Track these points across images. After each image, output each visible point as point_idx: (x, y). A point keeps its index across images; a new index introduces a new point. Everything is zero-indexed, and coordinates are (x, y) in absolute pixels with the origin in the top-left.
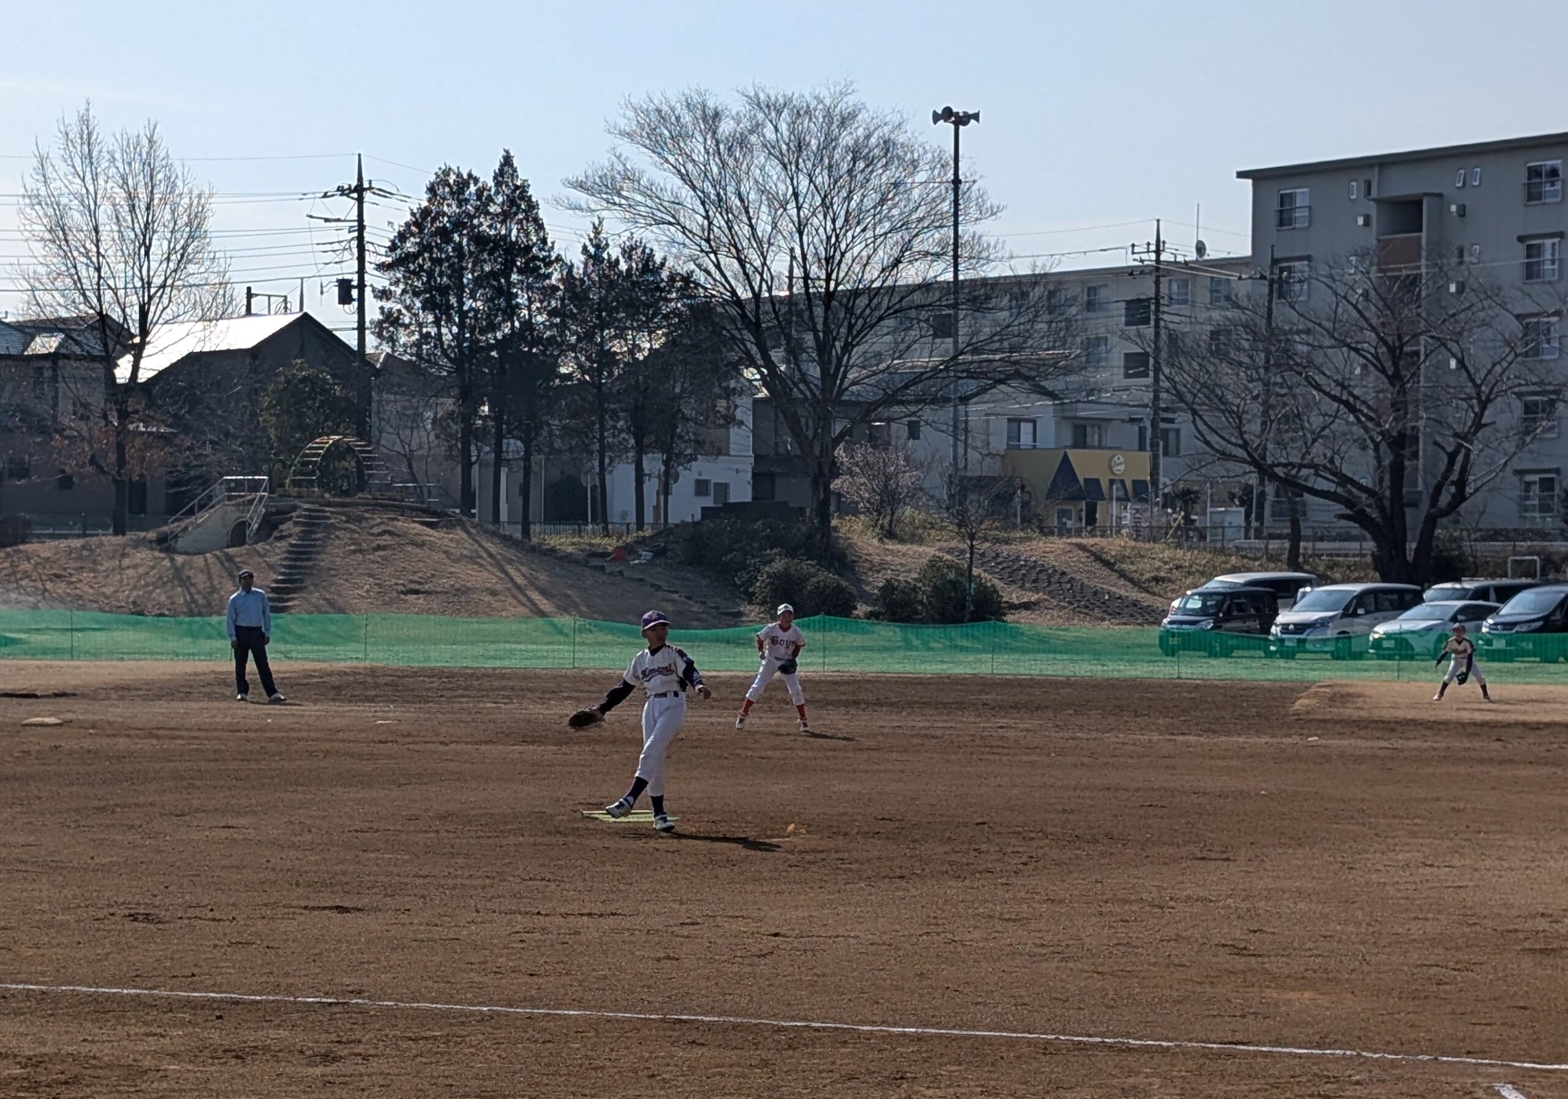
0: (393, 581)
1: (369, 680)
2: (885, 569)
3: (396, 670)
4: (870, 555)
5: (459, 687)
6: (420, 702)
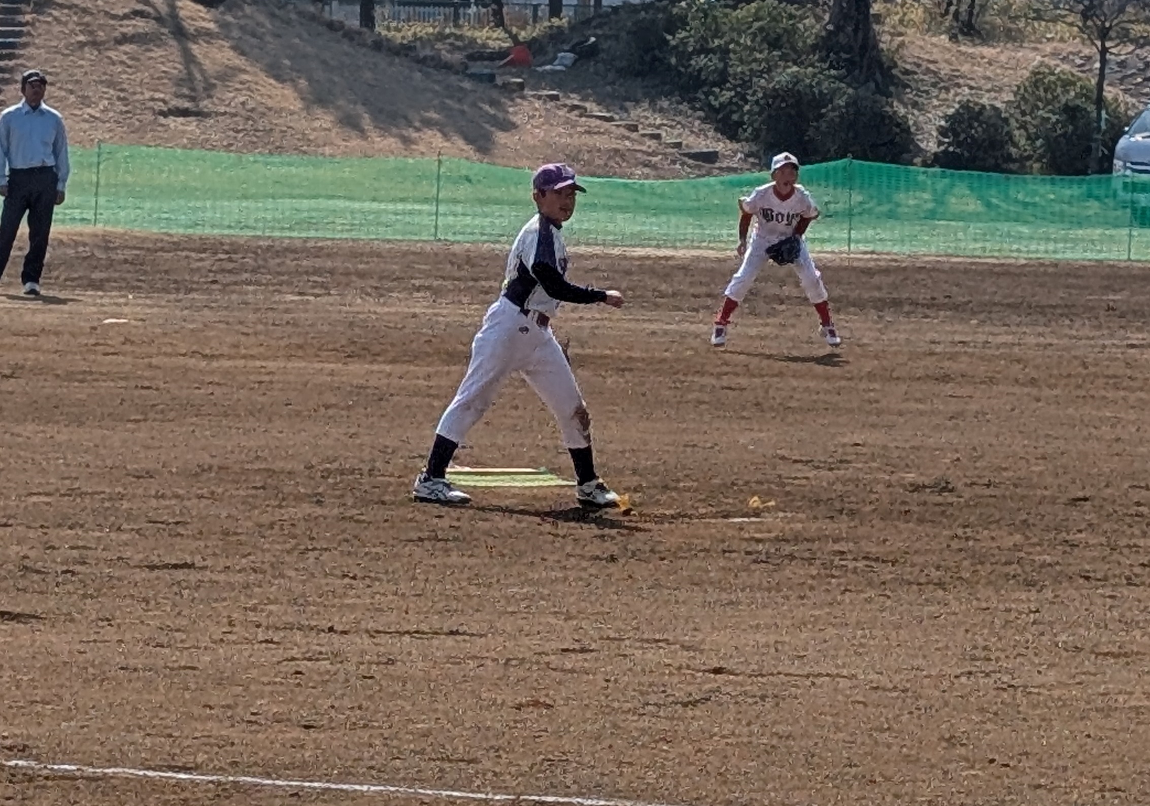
0: (148, 95)
1: (99, 254)
2: (958, 86)
3: (144, 239)
4: (934, 62)
5: (243, 269)
6: (178, 290)
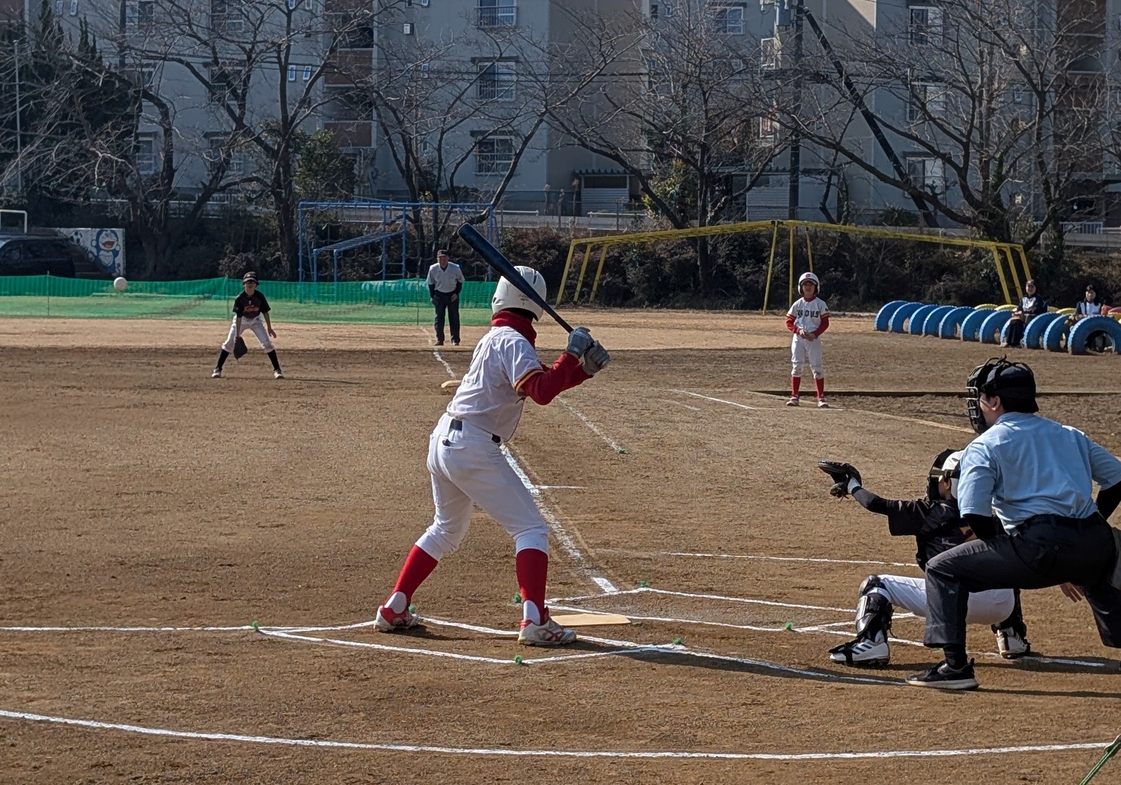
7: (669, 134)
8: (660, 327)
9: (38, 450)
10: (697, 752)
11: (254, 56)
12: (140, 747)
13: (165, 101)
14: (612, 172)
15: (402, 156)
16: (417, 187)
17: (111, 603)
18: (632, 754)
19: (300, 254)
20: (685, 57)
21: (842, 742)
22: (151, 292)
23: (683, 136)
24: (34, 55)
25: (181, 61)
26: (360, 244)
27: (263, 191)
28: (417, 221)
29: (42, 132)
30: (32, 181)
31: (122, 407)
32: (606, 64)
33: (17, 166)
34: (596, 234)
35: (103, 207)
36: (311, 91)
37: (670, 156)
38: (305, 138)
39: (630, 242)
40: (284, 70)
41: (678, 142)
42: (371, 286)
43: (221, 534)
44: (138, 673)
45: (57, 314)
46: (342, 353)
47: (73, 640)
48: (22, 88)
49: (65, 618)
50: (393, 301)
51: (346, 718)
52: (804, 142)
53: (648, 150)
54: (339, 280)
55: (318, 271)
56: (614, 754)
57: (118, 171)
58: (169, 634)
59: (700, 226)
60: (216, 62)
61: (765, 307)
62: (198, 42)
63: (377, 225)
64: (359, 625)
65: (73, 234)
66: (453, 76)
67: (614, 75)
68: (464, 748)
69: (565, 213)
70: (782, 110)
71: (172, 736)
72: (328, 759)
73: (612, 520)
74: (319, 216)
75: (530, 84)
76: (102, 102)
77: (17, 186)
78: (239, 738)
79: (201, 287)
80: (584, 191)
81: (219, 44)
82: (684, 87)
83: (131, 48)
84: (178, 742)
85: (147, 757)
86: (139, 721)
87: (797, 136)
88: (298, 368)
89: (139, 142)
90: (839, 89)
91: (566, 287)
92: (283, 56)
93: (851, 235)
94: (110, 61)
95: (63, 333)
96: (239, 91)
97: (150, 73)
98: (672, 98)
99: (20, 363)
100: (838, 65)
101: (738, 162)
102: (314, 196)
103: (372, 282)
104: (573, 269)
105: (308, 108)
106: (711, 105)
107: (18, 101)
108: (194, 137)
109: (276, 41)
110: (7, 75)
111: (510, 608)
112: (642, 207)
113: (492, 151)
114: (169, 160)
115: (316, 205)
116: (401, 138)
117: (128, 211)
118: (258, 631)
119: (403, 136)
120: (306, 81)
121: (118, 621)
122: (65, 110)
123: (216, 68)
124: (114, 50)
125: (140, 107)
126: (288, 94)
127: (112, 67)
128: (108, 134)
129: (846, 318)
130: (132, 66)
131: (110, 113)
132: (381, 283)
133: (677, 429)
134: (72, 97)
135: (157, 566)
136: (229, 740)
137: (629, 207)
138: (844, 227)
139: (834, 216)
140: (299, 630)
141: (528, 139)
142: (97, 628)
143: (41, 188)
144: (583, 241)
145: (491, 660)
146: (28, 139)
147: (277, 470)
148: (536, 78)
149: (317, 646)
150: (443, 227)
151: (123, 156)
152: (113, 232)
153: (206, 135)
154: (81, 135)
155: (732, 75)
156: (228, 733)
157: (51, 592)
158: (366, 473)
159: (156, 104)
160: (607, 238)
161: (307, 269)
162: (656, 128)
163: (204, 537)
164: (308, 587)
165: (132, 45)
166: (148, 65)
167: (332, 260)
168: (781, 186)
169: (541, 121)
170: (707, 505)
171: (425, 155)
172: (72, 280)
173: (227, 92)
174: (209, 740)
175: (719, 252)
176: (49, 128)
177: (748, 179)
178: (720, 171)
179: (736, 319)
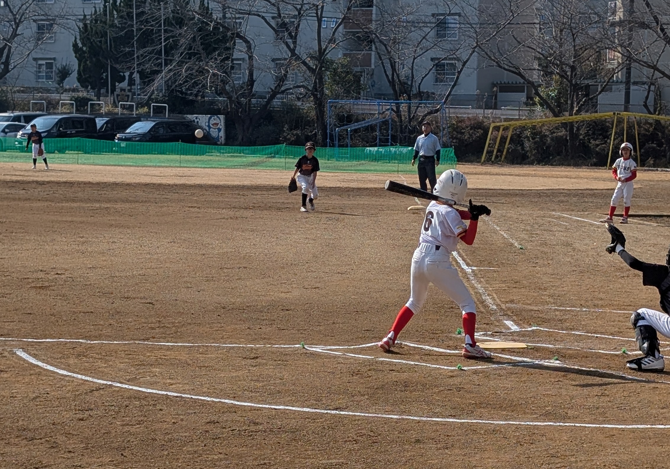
7: (551, 60)
8: (544, 176)
9: (175, 243)
10: (568, 423)
11: (302, 12)
12: (235, 412)
13: (249, 39)
14: (516, 83)
15: (389, 73)
16: (398, 91)
17: (218, 330)
18: (528, 423)
19: (328, 131)
20: (562, 13)
21: (657, 418)
22: (240, 153)
23: (560, 61)
24: (173, 12)
25: (259, 16)
26: (363, 125)
27: (307, 93)
28: (398, 112)
29: (177, 58)
30: (171, 87)
31: (224, 218)
32: (514, 17)
33: (162, 78)
34: (506, 120)
35: (212, 103)
36: (336, 33)
37: (552, 73)
38: (332, 62)
39: (526, 125)
40: (320, 21)
41: (557, 64)
42: (370, 151)
43: (282, 292)
44: (233, 370)
45: (185, 165)
46: (353, 189)
47: (195, 351)
48: (165, 31)
49: (191, 338)
50: (383, 160)
51: (356, 398)
52: (633, 65)
53: (538, 70)
54: (351, 146)
55: (339, 141)
56: (518, 423)
57: (222, 81)
58: (252, 349)
59: (569, 116)
60: (279, 15)
61: (608, 165)
62: (269, 4)
63: (374, 114)
64: (364, 346)
65: (194, 118)
66: (421, 25)
67: (519, 24)
68: (428, 417)
69: (488, 107)
70: (621, 46)
71: (253, 407)
72: (346, 422)
73: (515, 288)
74: (339, 109)
75: (467, 29)
76: (212, 40)
77: (162, 90)
78: (294, 409)
79: (270, 150)
80: (499, 94)
81: (282, 5)
82: (561, 31)
83: (229, 8)
84: (258, 410)
85: (240, 418)
86: (235, 397)
87: (630, 61)
88: (327, 198)
89: (233, 64)
90: (656, 32)
91: (488, 152)
92: (319, 13)
93: (662, 122)
94: (217, 15)
95: (189, 176)
96: (293, 34)
97: (241, 23)
98: (553, 37)
99: (164, 193)
100: (656, 18)
101: (594, 77)
102: (337, 97)
103: (371, 149)
104: (491, 142)
105: (334, 44)
106: (577, 42)
107: (163, 39)
108: (266, 61)
109: (315, 3)
110: (157, 23)
111: (454, 337)
112: (534, 104)
113: (444, 70)
114: (251, 74)
115: (338, 102)
116: (389, 62)
117: (227, 105)
118: (304, 348)
119: (390, 61)
120: (333, 28)
121: (222, 340)
122: (190, 44)
123: (280, 20)
124: (219, 9)
125: (235, 42)
126: (322, 35)
127: (218, 18)
128: (216, 59)
129: (658, 172)
130: (230, 18)
131: (217, 46)
132: (376, 149)
133: (555, 235)
134: (194, 37)
135: (244, 309)
136: (287, 409)
137: (526, 104)
138: (658, 116)
139: (652, 110)
140: (329, 348)
141: (465, 63)
142: (209, 345)
143: (176, 91)
144: (498, 124)
145: (443, 367)
146: (168, 62)
147: (315, 256)
148: (471, 25)
149: (339, 357)
150: (414, 116)
151: (225, 72)
152: (218, 117)
153: (273, 60)
154: (200, 59)
155: (590, 24)
156: (287, 406)
157: (182, 323)
158: (368, 259)
159: (244, 41)
160: (513, 122)
161: (332, 139)
162: (544, 56)
163: (272, 294)
164: (334, 323)
165: (230, 6)
166: (239, 18)
167: (347, 135)
168: (620, 92)
169: (474, 52)
170: (573, 280)
171: (404, 72)
172: (194, 145)
173: (286, 34)
174: (276, 409)
175: (581, 132)
176: (181, 55)
177: (599, 87)
178: (582, 82)
179: (590, 172)
